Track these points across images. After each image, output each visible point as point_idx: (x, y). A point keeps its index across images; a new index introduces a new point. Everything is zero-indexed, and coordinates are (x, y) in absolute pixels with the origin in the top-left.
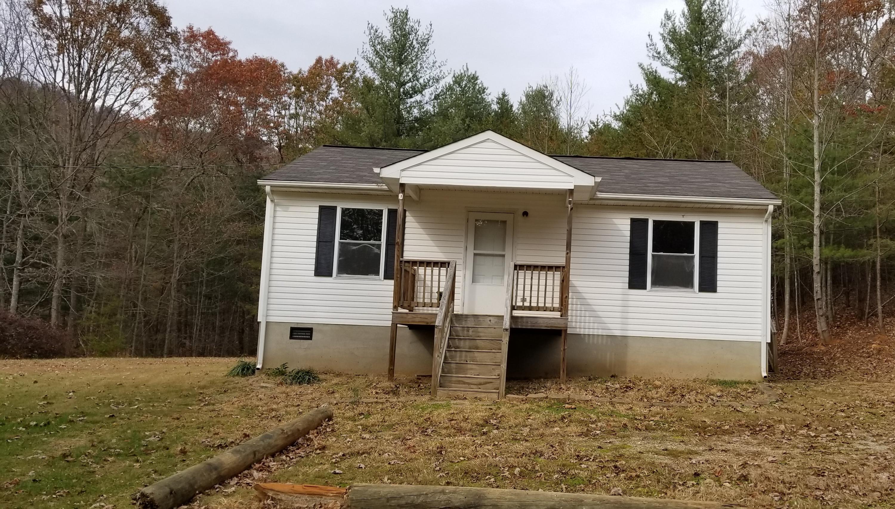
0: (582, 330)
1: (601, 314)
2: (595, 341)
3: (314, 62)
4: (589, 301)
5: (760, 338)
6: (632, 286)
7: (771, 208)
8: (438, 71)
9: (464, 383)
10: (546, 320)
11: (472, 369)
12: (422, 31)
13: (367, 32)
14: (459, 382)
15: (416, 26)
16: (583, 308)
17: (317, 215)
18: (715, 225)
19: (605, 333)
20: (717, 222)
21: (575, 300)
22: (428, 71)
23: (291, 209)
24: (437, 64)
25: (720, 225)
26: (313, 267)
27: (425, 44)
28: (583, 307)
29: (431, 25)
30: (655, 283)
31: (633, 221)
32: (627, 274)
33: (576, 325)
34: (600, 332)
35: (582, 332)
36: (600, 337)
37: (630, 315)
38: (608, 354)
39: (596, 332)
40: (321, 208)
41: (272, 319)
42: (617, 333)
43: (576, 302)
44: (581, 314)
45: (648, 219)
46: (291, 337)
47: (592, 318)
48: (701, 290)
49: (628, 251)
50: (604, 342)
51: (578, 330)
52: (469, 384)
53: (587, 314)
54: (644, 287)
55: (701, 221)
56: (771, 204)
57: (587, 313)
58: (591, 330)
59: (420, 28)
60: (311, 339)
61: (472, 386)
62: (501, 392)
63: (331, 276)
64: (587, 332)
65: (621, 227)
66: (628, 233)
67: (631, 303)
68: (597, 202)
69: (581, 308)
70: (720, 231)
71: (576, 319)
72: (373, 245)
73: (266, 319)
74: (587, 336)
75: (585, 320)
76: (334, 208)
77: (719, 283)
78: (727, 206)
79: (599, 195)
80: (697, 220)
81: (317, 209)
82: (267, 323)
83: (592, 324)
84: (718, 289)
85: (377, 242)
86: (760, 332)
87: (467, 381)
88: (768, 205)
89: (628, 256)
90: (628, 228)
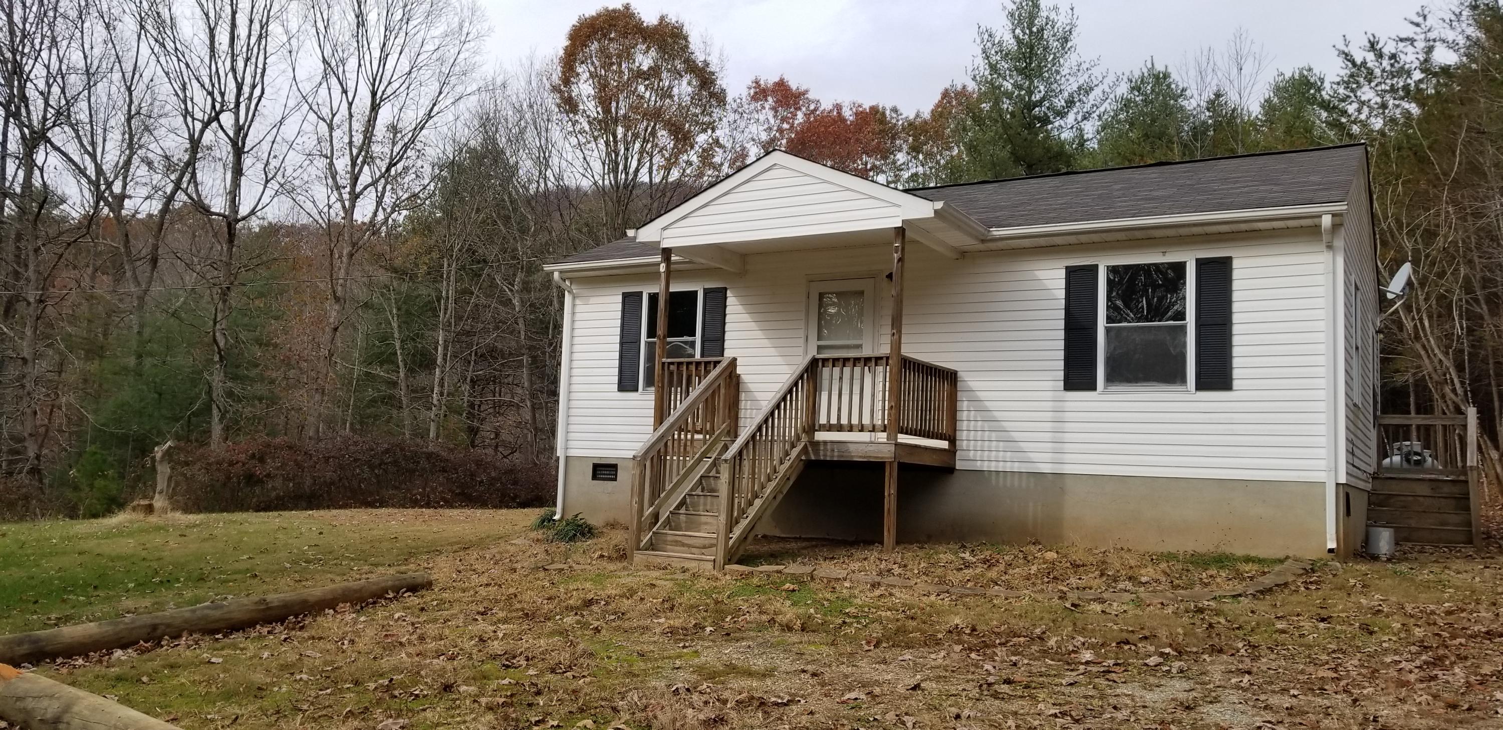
0: (986, 463)
1: (1016, 436)
2: (1008, 484)
3: (939, 97)
4: (995, 413)
5: (1323, 474)
6: (1071, 384)
7: (1326, 221)
8: (1086, 76)
9: (683, 545)
10: (863, 447)
11: (706, 523)
12: (1062, 20)
13: (978, 41)
14: (677, 543)
15: (1053, 16)
16: (986, 426)
17: (619, 307)
18: (1226, 263)
19: (1024, 468)
20: (1229, 259)
21: (973, 413)
22: (1072, 79)
23: (593, 300)
24: (1084, 66)
25: (1236, 264)
26: (616, 379)
27: (1066, 40)
28: (986, 424)
29: (1072, 9)
30: (1111, 378)
31: (1071, 272)
32: (1061, 364)
33: (975, 456)
34: (1016, 467)
35: (985, 467)
36: (1017, 476)
37: (1068, 437)
38: (1031, 504)
39: (1008, 467)
40: (625, 296)
41: (572, 453)
42: (1046, 468)
43: (975, 416)
44: (982, 436)
45: (1097, 266)
46: (595, 477)
47: (1001, 444)
48: (1201, 386)
49: (1061, 324)
50: (1024, 484)
51: (979, 463)
52: (689, 546)
53: (994, 436)
54: (1093, 387)
55: (1197, 260)
56: (1327, 213)
57: (994, 434)
58: (1001, 464)
59: (1059, 17)
60: (615, 480)
61: (694, 550)
62: (718, 561)
63: (637, 390)
64: (993, 467)
65: (1049, 284)
66: (1062, 294)
67: (1068, 416)
68: (992, 246)
69: (983, 426)
70: (1236, 274)
71: (975, 446)
72: (685, 343)
73: (566, 453)
74: (994, 475)
75: (989, 446)
76: (640, 294)
77: (1236, 373)
78: (1243, 227)
79: (995, 233)
80: (1190, 259)
81: (619, 298)
82: (567, 458)
83: (1001, 454)
84: (1236, 384)
85: (690, 339)
86: (1323, 462)
87: (686, 542)
88: (1320, 216)
89: (1061, 334)
90: (1062, 283)
